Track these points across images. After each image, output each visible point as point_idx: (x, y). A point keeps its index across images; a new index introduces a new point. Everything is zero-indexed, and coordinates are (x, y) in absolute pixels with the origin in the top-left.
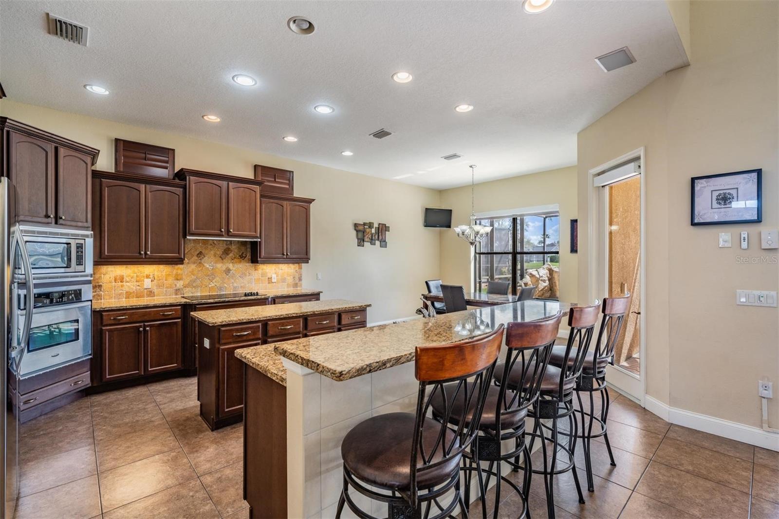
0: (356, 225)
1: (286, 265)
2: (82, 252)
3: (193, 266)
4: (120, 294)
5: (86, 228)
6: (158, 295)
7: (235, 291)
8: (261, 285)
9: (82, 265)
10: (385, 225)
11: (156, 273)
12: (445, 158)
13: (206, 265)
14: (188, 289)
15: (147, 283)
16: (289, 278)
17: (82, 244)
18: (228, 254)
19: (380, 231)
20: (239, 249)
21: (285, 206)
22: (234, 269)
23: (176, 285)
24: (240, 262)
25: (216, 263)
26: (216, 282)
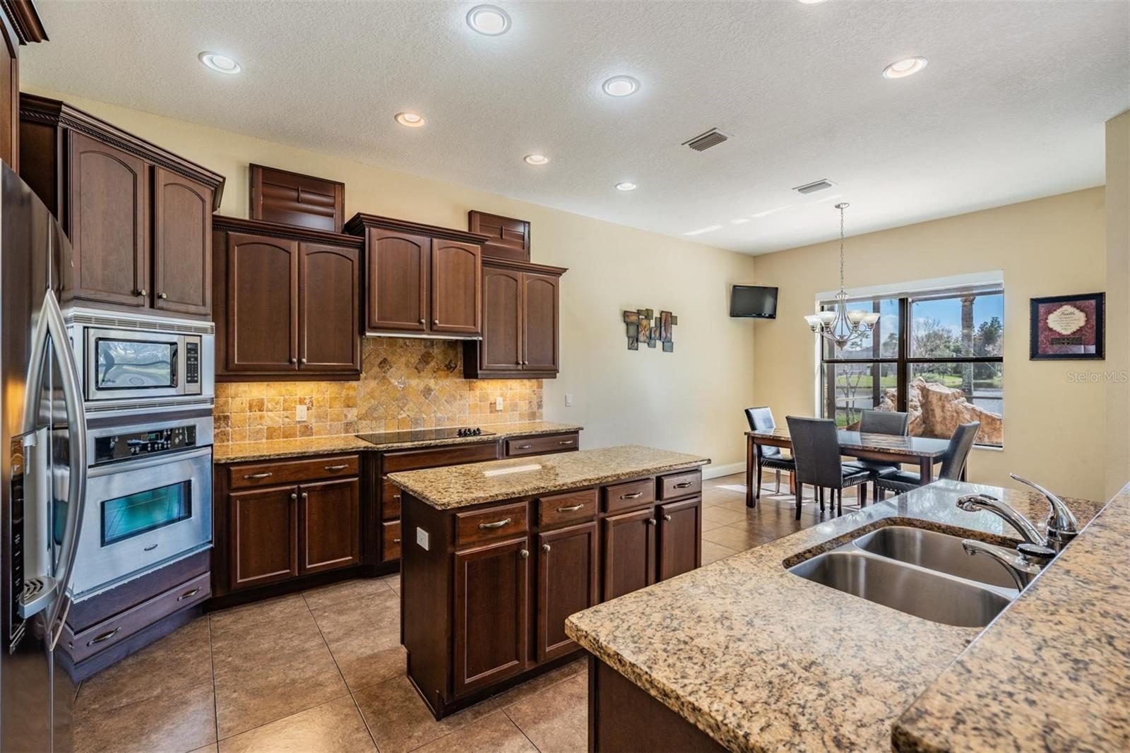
0: (626, 314)
1: (518, 381)
3: (374, 384)
4: (258, 432)
5: (202, 316)
6: (319, 433)
7: (439, 425)
8: (479, 415)
9: (197, 381)
10: (671, 313)
11: (315, 396)
12: (799, 190)
13: (393, 381)
14: (364, 422)
15: (301, 413)
16: (522, 403)
17: (196, 344)
18: (428, 363)
19: (663, 325)
20: (445, 353)
21: (520, 281)
22: (437, 388)
23: (346, 416)
24: (447, 376)
25: (408, 378)
26: (409, 410)
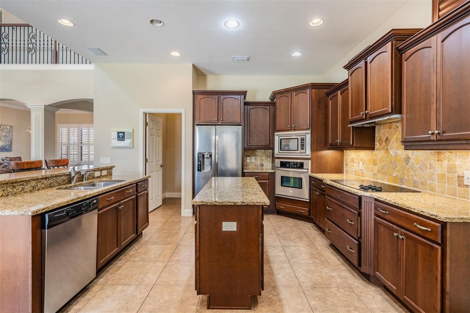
2: (304, 143)
8: (447, 186)
9: (304, 149)
11: (365, 158)
13: (390, 151)
14: (380, 175)
15: (361, 165)
17: (304, 138)
21: (434, 46)
23: (373, 169)
25: (397, 149)
26: (398, 172)
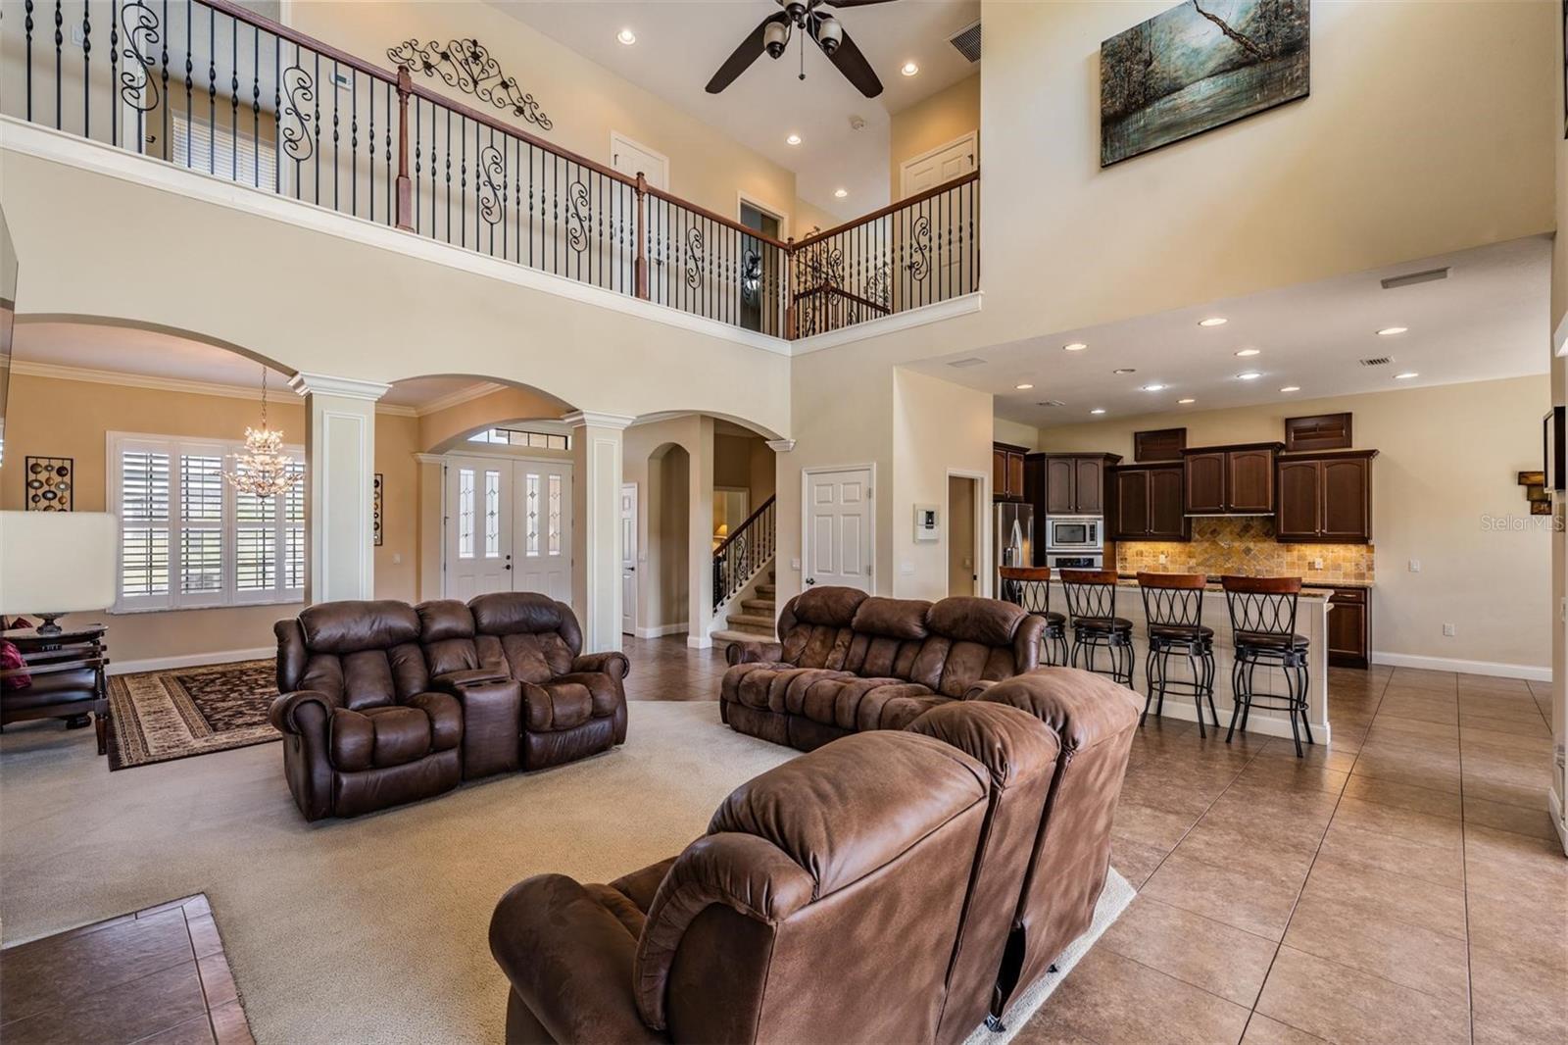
0: (1523, 476)
2: (1094, 531)
3: (1207, 544)
5: (1099, 513)
8: (1297, 568)
9: (1095, 540)
11: (1170, 549)
13: (1221, 543)
15: (1163, 557)
16: (1347, 565)
17: (1095, 525)
18: (1248, 533)
20: (1260, 526)
22: (1257, 548)
24: (1264, 541)
25: (1232, 541)
26: (1233, 562)
